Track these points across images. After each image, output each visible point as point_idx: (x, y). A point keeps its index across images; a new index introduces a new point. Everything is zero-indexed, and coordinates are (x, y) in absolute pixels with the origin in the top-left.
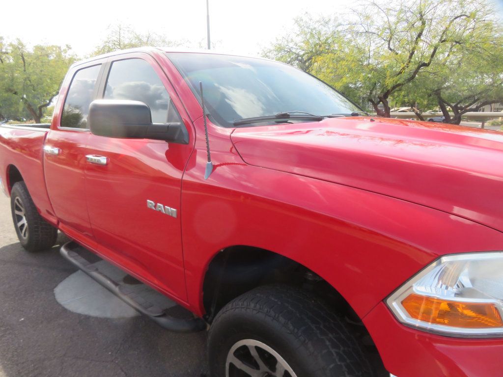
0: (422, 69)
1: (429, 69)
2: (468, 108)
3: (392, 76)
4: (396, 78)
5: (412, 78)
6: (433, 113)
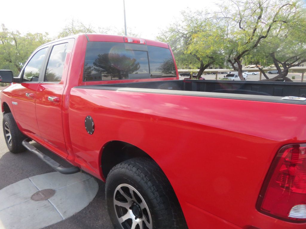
0: (262, 40)
1: (266, 40)
2: (293, 64)
4: (244, 46)
5: (255, 46)
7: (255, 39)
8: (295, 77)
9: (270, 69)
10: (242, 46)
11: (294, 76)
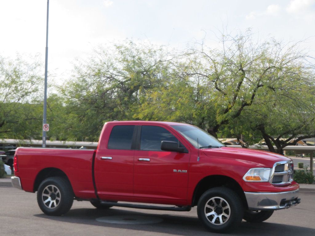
0: (245, 107)
1: (251, 107)
2: (288, 142)
3: (221, 113)
4: (225, 115)
5: (237, 115)
6: (259, 146)
7: (237, 107)
8: (302, 164)
9: (259, 147)
10: (221, 115)
11: (301, 162)
